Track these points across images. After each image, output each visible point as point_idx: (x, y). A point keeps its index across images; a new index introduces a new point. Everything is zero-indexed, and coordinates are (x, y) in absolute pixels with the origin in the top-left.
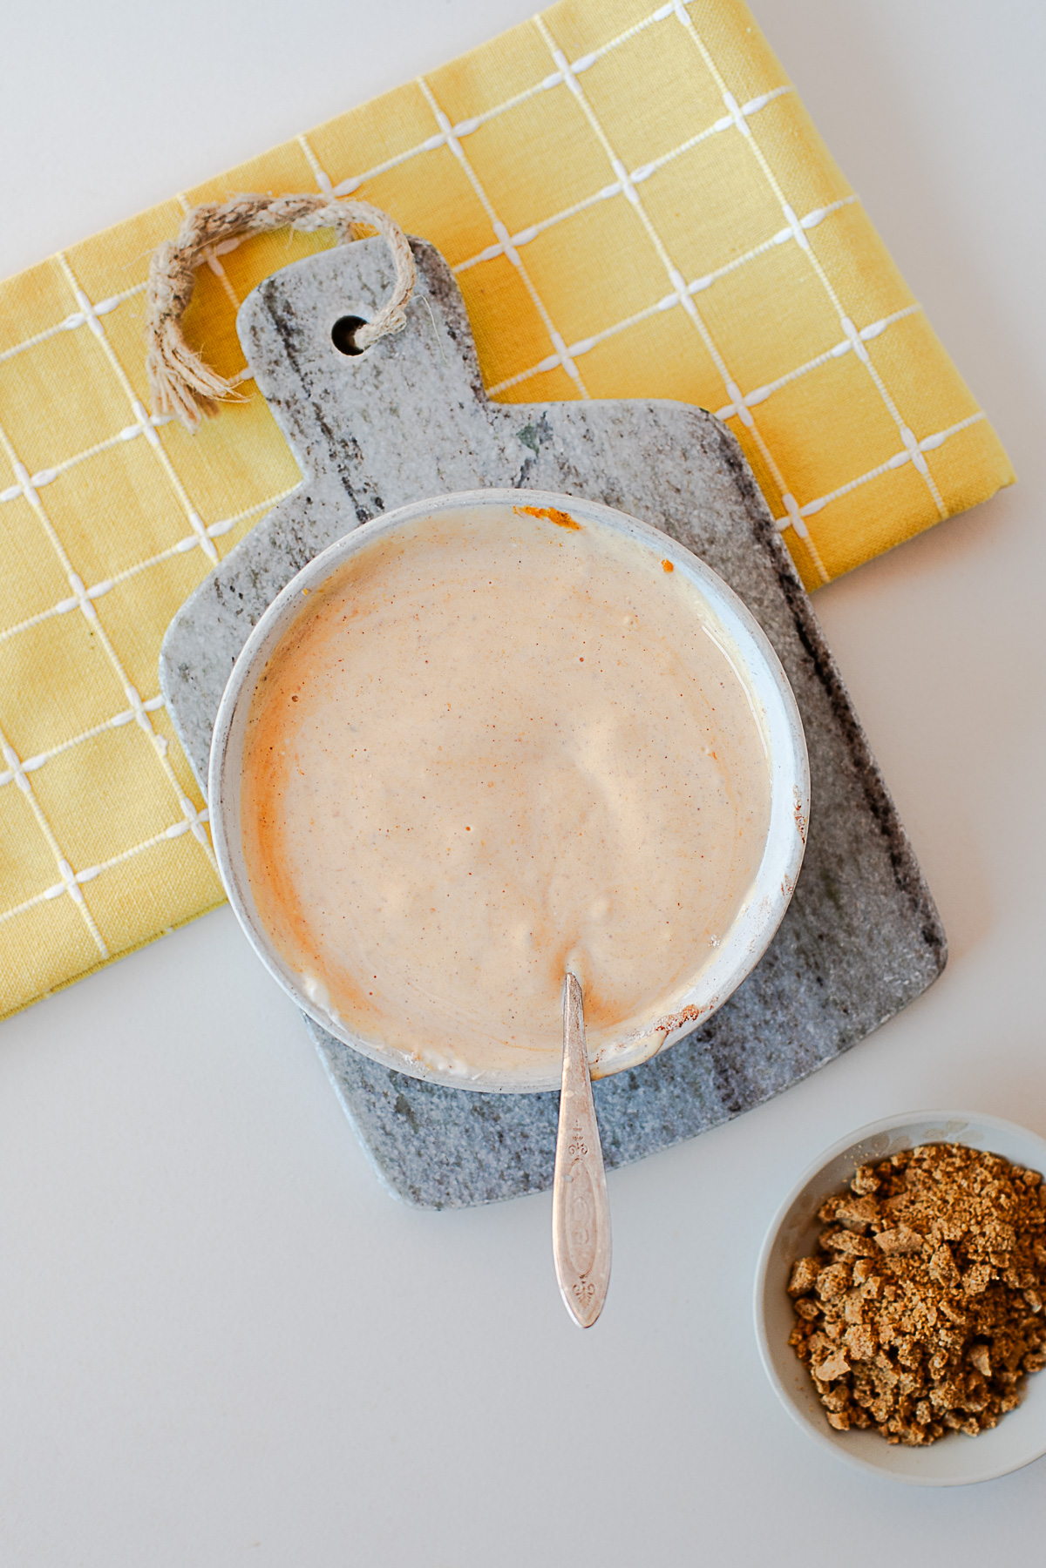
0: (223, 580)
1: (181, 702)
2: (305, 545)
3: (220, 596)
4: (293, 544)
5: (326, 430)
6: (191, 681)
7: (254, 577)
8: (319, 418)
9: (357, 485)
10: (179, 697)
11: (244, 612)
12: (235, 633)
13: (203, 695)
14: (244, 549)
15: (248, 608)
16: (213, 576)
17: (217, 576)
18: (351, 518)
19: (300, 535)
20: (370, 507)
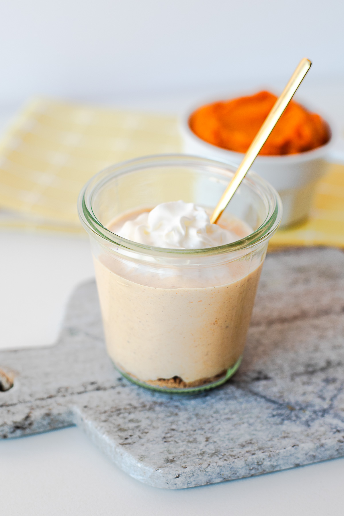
0: (121, 441)
1: (186, 464)
2: (109, 410)
3: (129, 444)
4: (107, 414)
5: (50, 397)
6: (175, 459)
7: (121, 430)
8: (42, 399)
9: (82, 389)
10: (184, 465)
11: (141, 435)
12: (151, 439)
13: (184, 455)
14: (106, 433)
15: (138, 433)
16: (118, 446)
17: (118, 444)
18: (100, 393)
19: (103, 411)
20: (95, 386)
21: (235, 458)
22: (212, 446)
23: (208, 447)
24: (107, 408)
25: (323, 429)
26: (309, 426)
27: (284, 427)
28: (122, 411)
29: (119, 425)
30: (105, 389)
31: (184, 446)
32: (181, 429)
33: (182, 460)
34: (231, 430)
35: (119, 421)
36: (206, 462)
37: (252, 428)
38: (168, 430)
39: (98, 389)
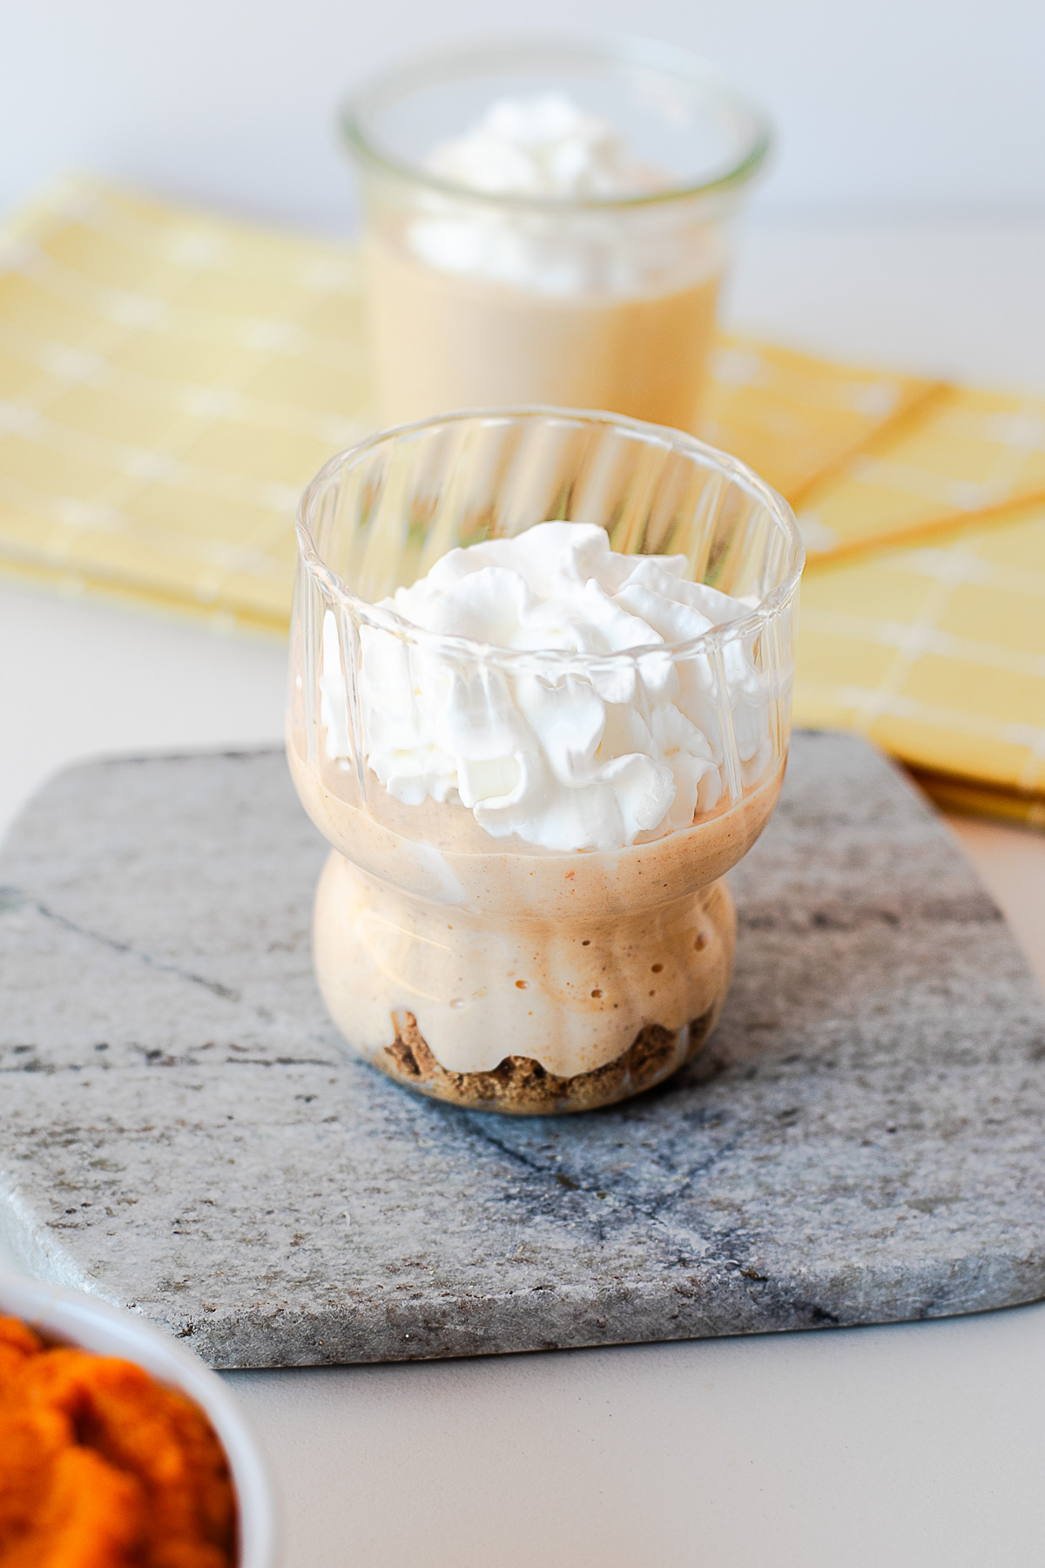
0: (54, 1217)
1: (216, 1300)
2: (45, 1129)
3: (74, 1226)
4: (35, 1139)
6: (189, 1283)
10: (209, 1302)
11: (113, 1207)
12: (139, 1221)
13: (217, 1275)
14: (18, 1189)
15: (107, 1200)
16: (42, 1228)
17: (43, 1224)
18: (35, 1078)
19: (28, 1130)
20: (26, 1058)
21: (360, 1302)
22: (304, 1261)
23: (292, 1260)
24: (40, 1123)
25: (639, 1250)
26: (602, 1238)
27: (527, 1233)
28: (82, 1135)
29: (62, 1173)
30: (51, 1069)
31: (226, 1252)
32: (232, 1204)
33: (209, 1286)
34: (373, 1223)
35: (67, 1160)
36: (272, 1302)
37: (435, 1224)
38: (195, 1201)
39: (32, 1067)
